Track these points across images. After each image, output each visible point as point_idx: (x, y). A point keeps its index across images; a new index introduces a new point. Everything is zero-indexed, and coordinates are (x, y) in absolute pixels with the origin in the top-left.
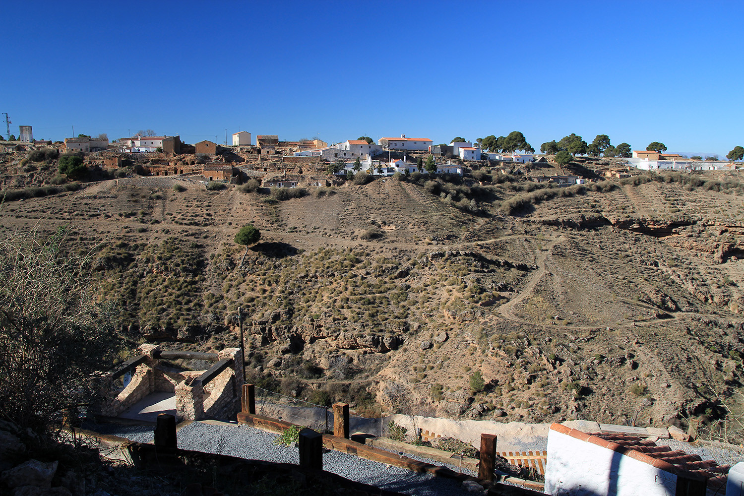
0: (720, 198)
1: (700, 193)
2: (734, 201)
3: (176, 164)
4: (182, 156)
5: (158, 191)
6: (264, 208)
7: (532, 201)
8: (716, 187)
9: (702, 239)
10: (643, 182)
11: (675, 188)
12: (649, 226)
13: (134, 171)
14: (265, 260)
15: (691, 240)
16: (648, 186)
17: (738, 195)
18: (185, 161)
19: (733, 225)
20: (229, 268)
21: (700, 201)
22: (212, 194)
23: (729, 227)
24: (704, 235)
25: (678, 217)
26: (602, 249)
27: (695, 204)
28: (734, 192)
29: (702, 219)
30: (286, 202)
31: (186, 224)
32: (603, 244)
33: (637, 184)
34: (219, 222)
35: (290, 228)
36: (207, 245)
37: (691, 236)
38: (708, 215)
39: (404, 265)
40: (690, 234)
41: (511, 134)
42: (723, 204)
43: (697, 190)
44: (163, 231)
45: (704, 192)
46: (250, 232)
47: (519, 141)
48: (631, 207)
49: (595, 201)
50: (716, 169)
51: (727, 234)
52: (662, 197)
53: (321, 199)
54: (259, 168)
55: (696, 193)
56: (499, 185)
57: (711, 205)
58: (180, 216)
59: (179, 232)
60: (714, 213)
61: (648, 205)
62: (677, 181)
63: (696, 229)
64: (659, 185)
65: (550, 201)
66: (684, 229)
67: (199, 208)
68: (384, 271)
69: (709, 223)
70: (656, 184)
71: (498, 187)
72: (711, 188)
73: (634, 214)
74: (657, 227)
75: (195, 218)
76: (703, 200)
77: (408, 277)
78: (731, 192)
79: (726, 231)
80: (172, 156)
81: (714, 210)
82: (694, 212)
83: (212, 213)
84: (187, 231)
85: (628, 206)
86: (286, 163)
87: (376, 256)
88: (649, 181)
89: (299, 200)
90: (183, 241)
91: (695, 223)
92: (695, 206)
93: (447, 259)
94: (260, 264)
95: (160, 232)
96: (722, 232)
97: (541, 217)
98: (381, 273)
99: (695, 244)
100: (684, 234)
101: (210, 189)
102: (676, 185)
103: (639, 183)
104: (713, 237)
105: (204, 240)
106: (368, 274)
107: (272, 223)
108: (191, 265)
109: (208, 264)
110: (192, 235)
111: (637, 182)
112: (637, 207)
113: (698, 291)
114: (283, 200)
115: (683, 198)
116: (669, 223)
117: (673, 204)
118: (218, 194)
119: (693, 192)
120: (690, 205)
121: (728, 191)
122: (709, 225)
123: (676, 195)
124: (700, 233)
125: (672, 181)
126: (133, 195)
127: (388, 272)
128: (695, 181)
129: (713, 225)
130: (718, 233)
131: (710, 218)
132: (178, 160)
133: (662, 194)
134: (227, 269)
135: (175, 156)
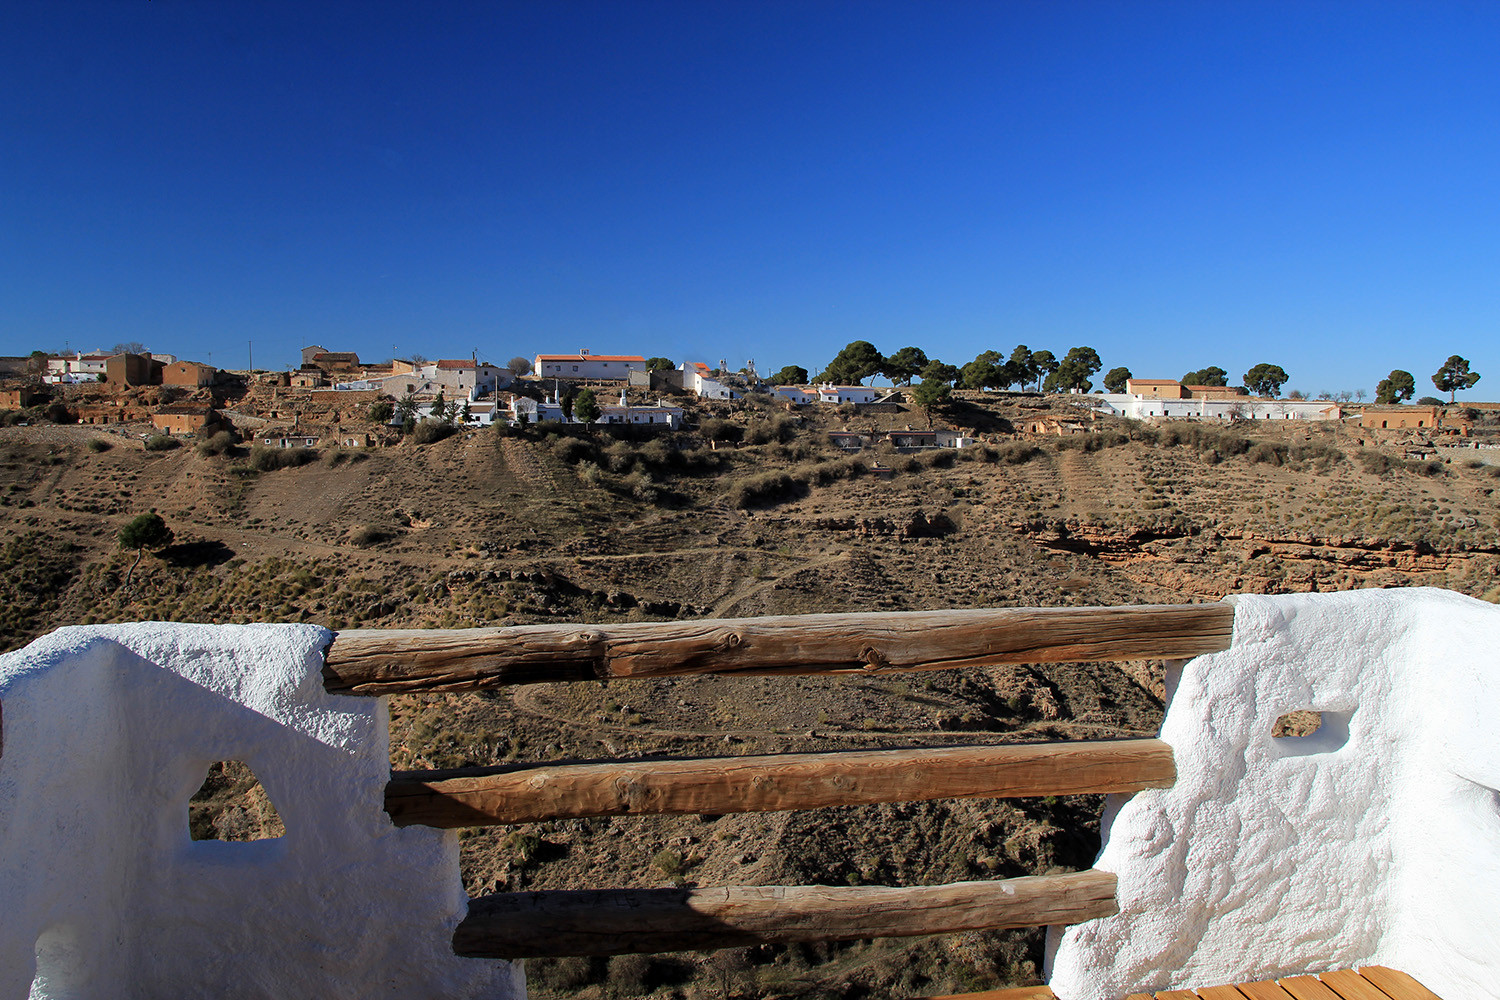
0: (1275, 479)
1: (1237, 470)
2: (1306, 487)
3: (127, 404)
4: (142, 388)
5: (64, 450)
6: (226, 483)
7: (813, 480)
8: (1277, 455)
9: (1207, 568)
10: (1109, 443)
11: (1180, 458)
12: (1088, 537)
13: (46, 416)
14: (169, 577)
15: (1180, 569)
16: (1117, 452)
17: (1318, 474)
18: (143, 398)
19: (1281, 539)
20: (107, 589)
21: (1227, 486)
22: (151, 458)
23: (1273, 541)
24: (1215, 559)
25: (1161, 519)
26: (940, 582)
27: (1214, 491)
28: (1313, 467)
29: (1216, 523)
30: (273, 474)
31: (76, 509)
32: (949, 571)
33: (1091, 447)
34: (138, 508)
35: (250, 522)
36: (92, 548)
37: (1182, 561)
38: (1233, 515)
39: (395, 594)
40: (1180, 555)
41: (849, 346)
42: (1278, 492)
43: (1231, 462)
44: (27, 521)
45: (1244, 466)
46: (140, 525)
47: (860, 360)
48: (1057, 496)
49: (972, 482)
50: (1291, 417)
51: (1267, 558)
52: (1140, 476)
53: (336, 470)
54: (263, 412)
55: (1225, 469)
56: (755, 447)
57: (1248, 495)
58: (74, 495)
59: (53, 523)
60: (1249, 511)
61: (1101, 492)
62: (1188, 442)
63: (1198, 546)
64: (1144, 449)
65: (858, 481)
66: (1168, 545)
67: (115, 482)
68: (350, 604)
69: (1231, 534)
70: (1138, 450)
71: (749, 451)
72: (1262, 458)
73: (1057, 510)
74: (1104, 539)
75: (100, 500)
76: (1236, 483)
77: (390, 616)
78: (1308, 467)
79: (1266, 551)
80: (122, 389)
81: (1250, 504)
82: (1204, 509)
83: (133, 491)
84: (67, 522)
85: (1049, 495)
86: (314, 402)
87: (353, 575)
88: (1124, 440)
89: (296, 470)
90: (51, 538)
91: (1196, 532)
92: (1212, 496)
93: (478, 585)
94: (157, 584)
95: (22, 522)
96: (1255, 554)
97: (818, 512)
98: (345, 607)
99: (1187, 578)
100: (1165, 556)
101: (151, 449)
102: (1186, 449)
103: (1100, 446)
104: (1232, 565)
105: (93, 539)
106: (320, 607)
107: (225, 512)
108: (40, 581)
109: (77, 580)
110: (75, 528)
111: (1094, 443)
112: (1069, 496)
113: (1156, 679)
114: (266, 469)
115: (1188, 478)
116: (1133, 530)
117: (1157, 491)
118: (161, 457)
119: (1220, 467)
120: (1200, 495)
121: (1301, 464)
122: (1231, 538)
123: (1175, 471)
124: (1204, 553)
125: (1176, 440)
126: (13, 457)
127: (358, 606)
128: (1228, 442)
129: (1240, 538)
130: (1245, 556)
131: (1235, 522)
132: (132, 397)
133: (1143, 468)
134: (103, 590)
135: (127, 388)
